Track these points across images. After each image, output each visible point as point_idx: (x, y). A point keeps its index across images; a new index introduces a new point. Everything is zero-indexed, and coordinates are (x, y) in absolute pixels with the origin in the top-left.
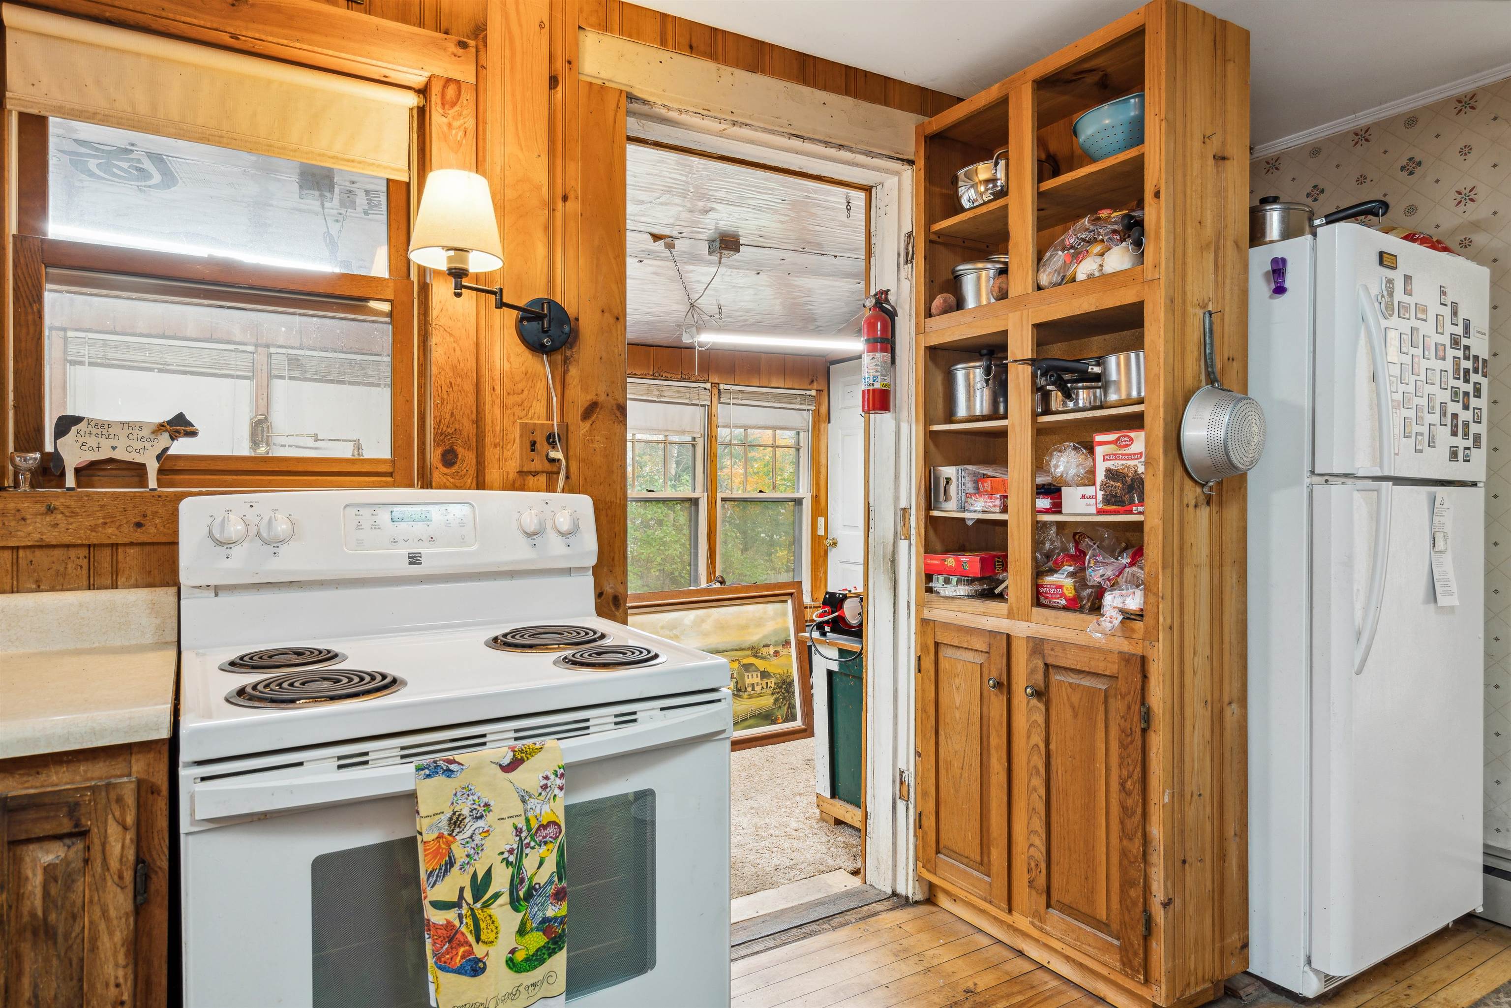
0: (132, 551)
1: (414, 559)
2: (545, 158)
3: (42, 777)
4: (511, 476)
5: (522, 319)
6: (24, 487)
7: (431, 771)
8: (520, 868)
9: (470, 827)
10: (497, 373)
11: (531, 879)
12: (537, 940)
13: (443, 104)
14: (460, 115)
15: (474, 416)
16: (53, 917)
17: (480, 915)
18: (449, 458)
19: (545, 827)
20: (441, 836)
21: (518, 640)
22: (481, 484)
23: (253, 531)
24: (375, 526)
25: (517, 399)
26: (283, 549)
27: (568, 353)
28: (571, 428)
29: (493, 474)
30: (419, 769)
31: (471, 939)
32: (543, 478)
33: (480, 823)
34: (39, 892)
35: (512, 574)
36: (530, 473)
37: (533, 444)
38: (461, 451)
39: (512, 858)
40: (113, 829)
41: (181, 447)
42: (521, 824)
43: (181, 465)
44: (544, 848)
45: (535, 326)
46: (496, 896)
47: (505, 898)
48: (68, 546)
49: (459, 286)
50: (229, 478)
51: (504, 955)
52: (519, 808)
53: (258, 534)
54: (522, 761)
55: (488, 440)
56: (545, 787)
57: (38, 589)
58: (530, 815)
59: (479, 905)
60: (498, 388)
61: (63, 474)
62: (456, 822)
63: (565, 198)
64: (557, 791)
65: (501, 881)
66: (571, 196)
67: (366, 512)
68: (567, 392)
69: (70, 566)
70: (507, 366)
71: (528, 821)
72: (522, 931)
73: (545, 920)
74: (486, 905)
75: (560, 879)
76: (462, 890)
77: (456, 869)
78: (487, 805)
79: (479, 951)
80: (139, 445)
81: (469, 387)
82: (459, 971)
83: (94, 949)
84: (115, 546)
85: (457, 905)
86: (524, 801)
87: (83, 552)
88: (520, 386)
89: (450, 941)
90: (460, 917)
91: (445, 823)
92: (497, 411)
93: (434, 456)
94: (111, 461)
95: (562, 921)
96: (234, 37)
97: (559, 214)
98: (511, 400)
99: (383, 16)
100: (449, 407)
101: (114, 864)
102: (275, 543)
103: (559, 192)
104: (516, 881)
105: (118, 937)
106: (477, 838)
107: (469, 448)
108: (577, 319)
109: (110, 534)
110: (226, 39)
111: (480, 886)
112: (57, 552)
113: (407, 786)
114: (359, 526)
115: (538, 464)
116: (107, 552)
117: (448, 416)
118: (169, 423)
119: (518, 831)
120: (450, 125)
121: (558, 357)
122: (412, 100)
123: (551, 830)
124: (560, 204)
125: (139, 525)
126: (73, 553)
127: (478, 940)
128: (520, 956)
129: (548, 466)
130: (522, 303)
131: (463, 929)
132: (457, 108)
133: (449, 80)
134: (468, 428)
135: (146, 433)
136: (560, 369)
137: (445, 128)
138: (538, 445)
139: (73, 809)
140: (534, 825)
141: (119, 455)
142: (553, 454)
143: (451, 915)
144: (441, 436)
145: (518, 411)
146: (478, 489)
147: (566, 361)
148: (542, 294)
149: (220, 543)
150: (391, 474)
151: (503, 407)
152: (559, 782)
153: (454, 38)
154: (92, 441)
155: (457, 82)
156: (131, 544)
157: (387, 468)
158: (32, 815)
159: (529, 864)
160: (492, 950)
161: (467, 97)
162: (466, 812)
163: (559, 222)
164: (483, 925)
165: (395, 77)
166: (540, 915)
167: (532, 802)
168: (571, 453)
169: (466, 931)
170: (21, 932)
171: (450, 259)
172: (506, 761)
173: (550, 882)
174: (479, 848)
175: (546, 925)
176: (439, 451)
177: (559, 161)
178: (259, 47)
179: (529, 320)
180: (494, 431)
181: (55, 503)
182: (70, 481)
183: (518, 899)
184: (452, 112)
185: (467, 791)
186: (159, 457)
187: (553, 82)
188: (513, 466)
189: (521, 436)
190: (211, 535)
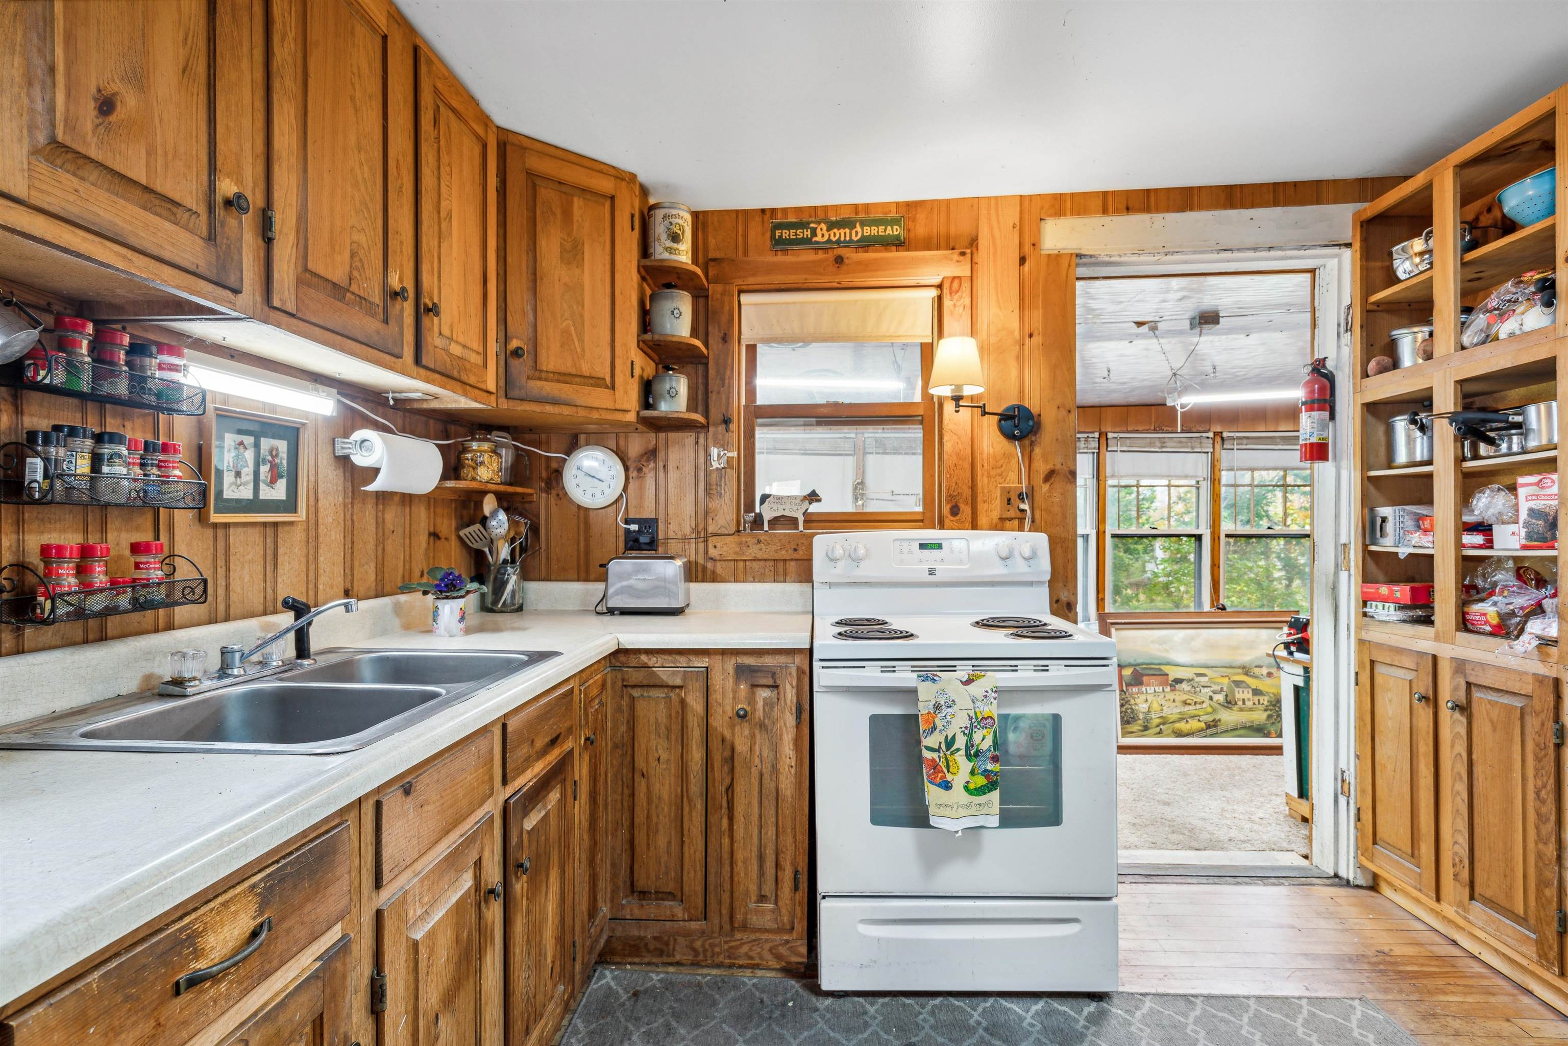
0: (793, 563)
1: (932, 572)
2: (1017, 312)
3: (762, 659)
4: (994, 521)
5: (1000, 421)
6: (748, 530)
7: (926, 679)
8: (971, 738)
9: (945, 711)
10: (985, 456)
11: (978, 746)
12: (981, 781)
13: (951, 293)
14: (961, 298)
15: (970, 484)
16: (766, 721)
17: (949, 758)
18: (955, 511)
19: (986, 719)
20: (929, 713)
21: (990, 623)
22: (974, 526)
23: (847, 553)
24: (910, 552)
25: (999, 471)
26: (862, 564)
27: (1033, 438)
28: (1035, 488)
29: (983, 520)
30: (919, 676)
31: (945, 770)
32: (1016, 522)
33: (950, 710)
34: (761, 709)
35: (992, 584)
36: (1007, 519)
37: (1009, 500)
38: (962, 506)
39: (967, 732)
40: (788, 686)
41: (814, 508)
42: (972, 714)
43: (814, 518)
44: (985, 731)
45: (1010, 423)
46: (958, 750)
47: (963, 752)
48: (765, 560)
49: (958, 406)
50: (836, 524)
51: (963, 783)
52: (971, 705)
53: (850, 555)
54: (973, 681)
55: (980, 498)
56: (986, 697)
57: (754, 581)
58: (977, 710)
59: (949, 753)
60: (985, 465)
61: (763, 524)
62: (937, 707)
63: (1031, 336)
64: (993, 700)
65: (961, 742)
66: (1035, 334)
67: (905, 544)
68: (1033, 465)
69: (767, 570)
70: (991, 450)
71: (976, 713)
72: (972, 773)
73: (986, 771)
74: (952, 753)
75: (995, 750)
76: (940, 743)
77: (937, 732)
78: (953, 701)
79: (949, 777)
80: (795, 508)
81: (967, 466)
82: (939, 785)
83: (781, 739)
84: (785, 560)
85: (938, 751)
86: (973, 702)
87: (772, 563)
88: (1000, 463)
89: (934, 769)
90: (939, 757)
91: (931, 707)
92: (985, 480)
93: (946, 509)
94: (783, 516)
95: (996, 774)
96: (839, 283)
97: (1026, 347)
98: (993, 473)
99: (917, 249)
100: (955, 479)
101: (788, 702)
102: (856, 560)
103: (1027, 332)
104: (969, 745)
105: (790, 736)
106: (948, 717)
107: (967, 504)
108: (1040, 415)
109: (783, 554)
110: (835, 285)
111: (950, 743)
112: (762, 563)
113: (912, 684)
114: (901, 552)
115: (1013, 513)
116: (782, 563)
117: (954, 484)
118: (809, 495)
119: (971, 718)
120: (955, 306)
121: (1027, 442)
122: (934, 293)
123: (989, 721)
124: (1027, 340)
125: (795, 550)
126: (768, 563)
127: (948, 771)
128: (972, 786)
129: (1019, 515)
130: (999, 412)
131: (941, 764)
132: (959, 294)
133: (954, 278)
134: (967, 492)
135: (798, 501)
136: (1028, 450)
137: (952, 308)
138: (1012, 501)
139: (773, 675)
140: (980, 717)
141: (787, 513)
142: (1022, 506)
143: (935, 755)
144: (950, 497)
145: (999, 479)
146: (973, 529)
147: (1032, 444)
148: (1015, 402)
149: (832, 560)
150: (922, 521)
151: (989, 477)
152: (994, 695)
153: (957, 251)
154: (775, 507)
155: (959, 278)
156: (792, 560)
157: (920, 517)
158: (759, 674)
159: (977, 737)
160: (955, 777)
161: (966, 285)
162: (942, 703)
163: (1027, 352)
164: (951, 764)
165: (923, 282)
166: (983, 767)
167: (978, 704)
168: (1035, 505)
169: (942, 764)
170: (755, 725)
171: (953, 391)
172: (964, 679)
173: (989, 750)
174: (949, 723)
175: (986, 773)
176: (949, 507)
177: (1027, 312)
178: (851, 285)
179: (1005, 420)
180: (983, 493)
181: (761, 538)
182: (766, 527)
183: (971, 755)
184: (956, 297)
185: (943, 692)
186: (804, 514)
187: (1023, 260)
188: (995, 515)
189: (1001, 495)
190: (827, 555)
